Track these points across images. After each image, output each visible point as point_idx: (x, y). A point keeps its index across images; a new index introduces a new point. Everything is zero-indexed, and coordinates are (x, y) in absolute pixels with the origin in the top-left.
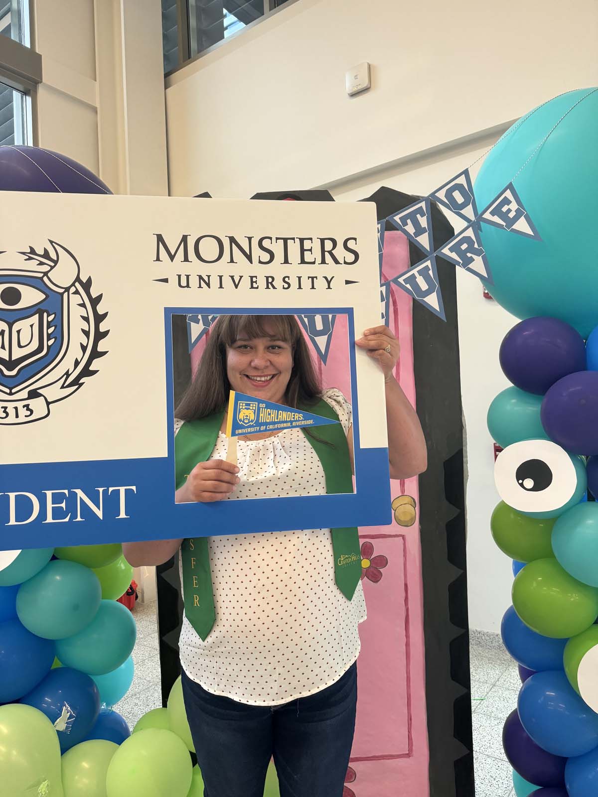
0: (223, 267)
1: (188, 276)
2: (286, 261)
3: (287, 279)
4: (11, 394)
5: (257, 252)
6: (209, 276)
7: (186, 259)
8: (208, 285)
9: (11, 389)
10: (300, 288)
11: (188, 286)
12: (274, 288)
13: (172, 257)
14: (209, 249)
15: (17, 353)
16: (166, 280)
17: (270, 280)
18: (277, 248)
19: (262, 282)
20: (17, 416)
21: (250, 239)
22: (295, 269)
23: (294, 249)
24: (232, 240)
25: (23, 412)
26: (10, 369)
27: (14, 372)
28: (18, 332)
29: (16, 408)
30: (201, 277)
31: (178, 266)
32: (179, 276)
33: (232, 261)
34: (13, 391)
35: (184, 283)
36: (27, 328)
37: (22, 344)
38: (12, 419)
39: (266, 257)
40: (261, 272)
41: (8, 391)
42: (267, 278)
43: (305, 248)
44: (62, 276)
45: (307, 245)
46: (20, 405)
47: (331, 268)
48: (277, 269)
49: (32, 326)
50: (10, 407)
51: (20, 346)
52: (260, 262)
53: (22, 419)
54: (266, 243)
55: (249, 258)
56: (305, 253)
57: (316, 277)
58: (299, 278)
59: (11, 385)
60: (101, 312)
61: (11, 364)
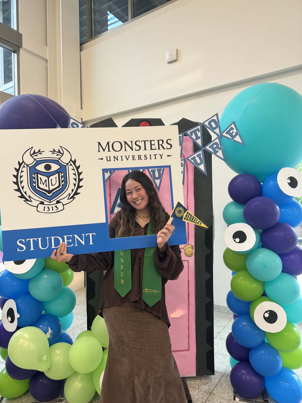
0: (122, 153)
1: (110, 157)
2: (145, 149)
3: (146, 156)
4: (50, 202)
5: (134, 147)
6: (117, 157)
7: (109, 151)
8: (117, 160)
9: (50, 201)
10: (151, 159)
11: (110, 160)
12: (141, 159)
13: (104, 150)
14: (117, 146)
15: (52, 188)
16: (102, 159)
17: (140, 156)
18: (142, 144)
19: (137, 158)
20: (53, 210)
21: (132, 142)
22: (149, 152)
23: (148, 144)
24: (125, 143)
25: (55, 208)
26: (49, 194)
27: (51, 195)
28: (51, 180)
29: (52, 207)
30: (114, 157)
31: (106, 153)
32: (107, 157)
33: (125, 150)
34: (51, 201)
35: (109, 159)
36: (54, 179)
37: (53, 184)
38: (51, 211)
39: (138, 148)
40: (136, 154)
41: (49, 201)
42: (139, 156)
43: (152, 144)
44: (65, 159)
45: (153, 143)
46: (53, 206)
47: (162, 151)
48: (142, 152)
49: (56, 178)
50: (50, 207)
51: (52, 185)
52: (136, 150)
53: (54, 211)
54: (138, 143)
55: (132, 149)
56: (152, 146)
57: (157, 155)
58: (150, 155)
59: (50, 199)
60: (80, 172)
61: (49, 192)
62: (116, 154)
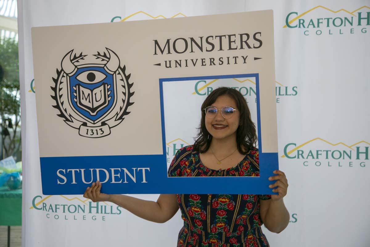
0: (188, 55)
1: (170, 61)
2: (221, 49)
3: (221, 59)
4: (94, 124)
5: (205, 46)
6: (180, 61)
7: (169, 52)
8: (180, 65)
9: (94, 121)
10: (228, 63)
11: (170, 67)
12: (214, 64)
13: (162, 52)
14: (180, 46)
15: (96, 104)
16: (159, 65)
17: (212, 60)
18: (216, 42)
19: (208, 62)
20: (97, 134)
21: (201, 38)
22: (226, 53)
23: (225, 41)
24: (192, 39)
25: (100, 132)
26: (93, 112)
28: (95, 94)
29: (97, 130)
30: (176, 62)
31: (165, 57)
32: (166, 62)
33: (192, 51)
34: (95, 122)
35: (168, 65)
36: (99, 92)
37: (97, 100)
38: (95, 135)
39: (210, 47)
40: (207, 56)
41: (93, 122)
42: (211, 59)
43: (231, 41)
44: (112, 66)
45: (233, 38)
46: (98, 129)
47: (246, 51)
48: (216, 54)
49: (101, 91)
50: (94, 129)
51: (96, 101)
52: (207, 51)
53: (99, 135)
54: (210, 40)
55: (201, 49)
56: (232, 43)
57: (238, 57)
58: (228, 58)
59: (94, 119)
60: (130, 83)
61: (93, 110)
62: (178, 57)
